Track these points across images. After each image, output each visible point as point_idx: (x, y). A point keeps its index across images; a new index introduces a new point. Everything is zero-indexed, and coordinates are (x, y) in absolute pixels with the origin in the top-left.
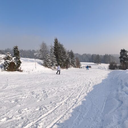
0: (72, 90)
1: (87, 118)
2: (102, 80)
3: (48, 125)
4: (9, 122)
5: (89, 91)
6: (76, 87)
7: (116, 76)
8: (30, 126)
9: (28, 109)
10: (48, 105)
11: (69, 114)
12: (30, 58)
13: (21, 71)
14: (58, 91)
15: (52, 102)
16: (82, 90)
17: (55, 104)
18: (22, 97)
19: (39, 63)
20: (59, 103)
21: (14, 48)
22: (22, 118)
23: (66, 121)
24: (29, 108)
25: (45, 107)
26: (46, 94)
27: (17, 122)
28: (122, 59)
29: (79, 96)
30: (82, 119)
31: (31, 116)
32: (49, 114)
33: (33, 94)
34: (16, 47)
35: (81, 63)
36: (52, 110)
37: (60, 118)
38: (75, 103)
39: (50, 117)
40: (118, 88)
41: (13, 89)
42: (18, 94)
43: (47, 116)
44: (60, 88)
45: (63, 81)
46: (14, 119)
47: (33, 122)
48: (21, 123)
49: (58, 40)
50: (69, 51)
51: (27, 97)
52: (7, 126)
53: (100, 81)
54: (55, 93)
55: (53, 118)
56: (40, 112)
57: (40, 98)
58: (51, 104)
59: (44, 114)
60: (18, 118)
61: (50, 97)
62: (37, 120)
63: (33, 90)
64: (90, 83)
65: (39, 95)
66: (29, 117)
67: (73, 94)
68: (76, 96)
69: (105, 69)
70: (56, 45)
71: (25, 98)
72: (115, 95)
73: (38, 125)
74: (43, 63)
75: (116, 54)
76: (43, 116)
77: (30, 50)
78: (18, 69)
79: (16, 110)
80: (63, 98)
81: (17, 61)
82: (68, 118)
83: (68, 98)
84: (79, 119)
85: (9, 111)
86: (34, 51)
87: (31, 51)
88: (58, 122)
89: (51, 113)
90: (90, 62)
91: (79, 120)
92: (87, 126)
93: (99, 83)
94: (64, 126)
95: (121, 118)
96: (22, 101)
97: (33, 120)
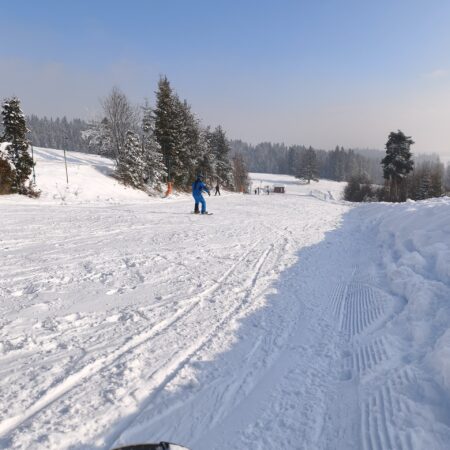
0: (228, 262)
1: (292, 345)
2: (326, 233)
3: (161, 367)
4: (14, 359)
5: (286, 265)
6: (240, 252)
7: (371, 222)
8: (94, 371)
9: (79, 318)
10: (149, 307)
11: (228, 333)
12: (66, 148)
13: (34, 195)
14: (180, 264)
15: (164, 298)
16: (261, 261)
17: (176, 303)
18: (51, 280)
19: (102, 169)
20: (188, 301)
21: (6, 107)
22: (63, 346)
23: (221, 356)
24: (82, 315)
25: (138, 312)
26: (138, 273)
27: (46, 359)
28: (391, 166)
29: (254, 281)
30: (276, 350)
31: (94, 339)
32: (157, 334)
33: (90, 272)
34: (13, 102)
35: (251, 175)
36: (165, 323)
37: (197, 347)
38: (245, 302)
39: (161, 342)
40: (382, 257)
41: (11, 253)
42: (35, 271)
43: (149, 339)
44: (184, 255)
45: (190, 234)
46: (31, 349)
47: (103, 359)
48: (60, 360)
49: (171, 86)
50: (212, 130)
51: (67, 279)
52: (9, 369)
53: (318, 238)
54: (169, 269)
55: (175, 346)
56: (123, 328)
57: (118, 285)
58: (159, 304)
59: (139, 333)
60: (44, 345)
61: (152, 282)
62: (118, 353)
63: (87, 259)
64: (286, 240)
65: (111, 274)
66: (85, 342)
67: (232, 272)
68: (244, 280)
69: (331, 197)
70: (165, 104)
71: (60, 285)
72: (377, 280)
73: (126, 367)
74: (114, 168)
75: (370, 148)
76: (137, 340)
77: (65, 120)
78: (23, 187)
79: (32, 320)
80: (200, 286)
81: (17, 157)
82: (226, 346)
83: (217, 285)
84: (262, 349)
85: (8, 323)
86: (79, 125)
87: (69, 121)
88: (194, 359)
89: (165, 330)
90: (282, 172)
91: (266, 352)
92: (297, 371)
93: (314, 243)
94: (217, 370)
95: (411, 346)
96: (53, 290)
97: (102, 352)
